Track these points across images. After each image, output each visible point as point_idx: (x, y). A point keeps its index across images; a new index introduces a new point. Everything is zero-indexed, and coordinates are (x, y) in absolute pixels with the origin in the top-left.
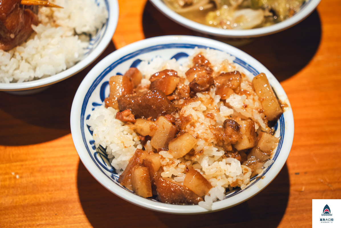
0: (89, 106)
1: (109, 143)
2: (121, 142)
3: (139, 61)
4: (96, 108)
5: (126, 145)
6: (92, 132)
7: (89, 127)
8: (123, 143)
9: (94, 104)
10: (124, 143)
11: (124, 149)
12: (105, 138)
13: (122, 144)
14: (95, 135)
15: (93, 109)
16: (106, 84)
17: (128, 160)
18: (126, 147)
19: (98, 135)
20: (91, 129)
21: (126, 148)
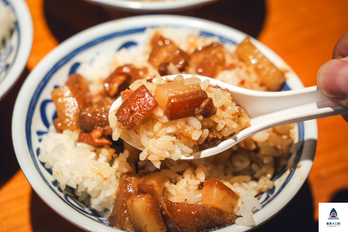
0: (35, 138)
1: (81, 180)
2: (97, 174)
3: (77, 65)
4: (44, 137)
5: (105, 176)
6: (50, 171)
7: (43, 164)
8: (100, 175)
9: (40, 133)
10: (102, 174)
11: (105, 183)
12: (72, 174)
13: (100, 177)
14: (58, 173)
15: (40, 140)
16: (45, 104)
17: (114, 194)
18: (105, 179)
19: (61, 172)
20: (47, 166)
21: (107, 180)
